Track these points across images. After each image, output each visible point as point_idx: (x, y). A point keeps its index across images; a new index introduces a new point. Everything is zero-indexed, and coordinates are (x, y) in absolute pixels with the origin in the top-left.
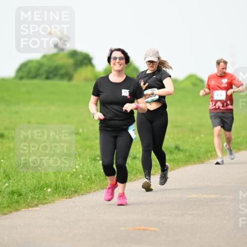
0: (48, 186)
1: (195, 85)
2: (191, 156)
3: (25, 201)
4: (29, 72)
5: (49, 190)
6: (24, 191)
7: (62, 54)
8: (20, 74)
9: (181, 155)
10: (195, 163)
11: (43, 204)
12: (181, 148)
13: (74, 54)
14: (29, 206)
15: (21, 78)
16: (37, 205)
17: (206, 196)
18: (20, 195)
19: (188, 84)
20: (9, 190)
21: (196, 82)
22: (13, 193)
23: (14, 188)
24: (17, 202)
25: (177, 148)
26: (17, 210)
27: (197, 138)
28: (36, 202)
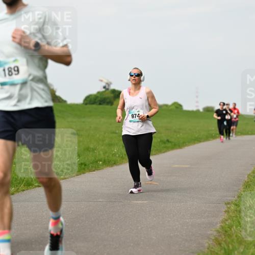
0: (100, 161)
1: (177, 108)
2: (175, 145)
3: (88, 169)
4: (90, 101)
5: (101, 163)
6: (87, 163)
7: (107, 92)
8: (86, 102)
9: (169, 145)
10: (177, 149)
11: (97, 170)
12: (170, 140)
13: (114, 91)
14: (90, 171)
15: (86, 104)
16: (94, 171)
17: (183, 166)
18: (85, 165)
19: (173, 107)
20: (80, 162)
21: (178, 106)
22: (82, 164)
23: (82, 162)
24: (84, 169)
25: (168, 141)
26: (84, 173)
27: (178, 136)
28: (94, 169)
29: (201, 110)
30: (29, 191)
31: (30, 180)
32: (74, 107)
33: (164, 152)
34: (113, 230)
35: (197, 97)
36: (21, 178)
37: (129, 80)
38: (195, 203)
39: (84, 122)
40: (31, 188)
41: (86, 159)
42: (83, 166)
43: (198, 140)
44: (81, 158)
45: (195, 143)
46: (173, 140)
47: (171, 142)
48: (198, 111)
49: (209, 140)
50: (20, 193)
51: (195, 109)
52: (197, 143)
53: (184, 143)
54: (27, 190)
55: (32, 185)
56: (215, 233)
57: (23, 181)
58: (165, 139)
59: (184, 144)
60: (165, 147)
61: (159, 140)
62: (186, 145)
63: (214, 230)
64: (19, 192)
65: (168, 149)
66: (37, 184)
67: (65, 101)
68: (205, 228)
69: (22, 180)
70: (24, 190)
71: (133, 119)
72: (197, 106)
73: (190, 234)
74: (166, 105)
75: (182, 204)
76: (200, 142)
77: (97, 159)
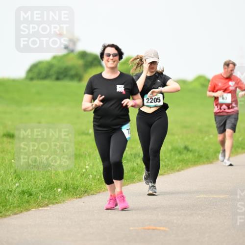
0: (59, 186)
1: (204, 86)
2: (200, 156)
3: (35, 201)
4: (39, 73)
5: (59, 190)
6: (34, 191)
7: (72, 55)
8: (31, 75)
9: (190, 156)
10: (204, 163)
11: (53, 204)
12: (190, 148)
13: (84, 55)
14: (39, 206)
15: (32, 79)
16: (47, 205)
17: (215, 197)
18: (31, 195)
19: (197, 85)
20: (20, 190)
21: (205, 83)
22: (23, 192)
23: (25, 188)
24: (28, 202)
25: (186, 148)
26: (27, 210)
27: (206, 139)
28: (46, 202)
46: (195, 147)
58: (181, 145)
60: (180, 161)
61: (170, 147)
65: (186, 164)
74: (184, 82)
77: (52, 183)
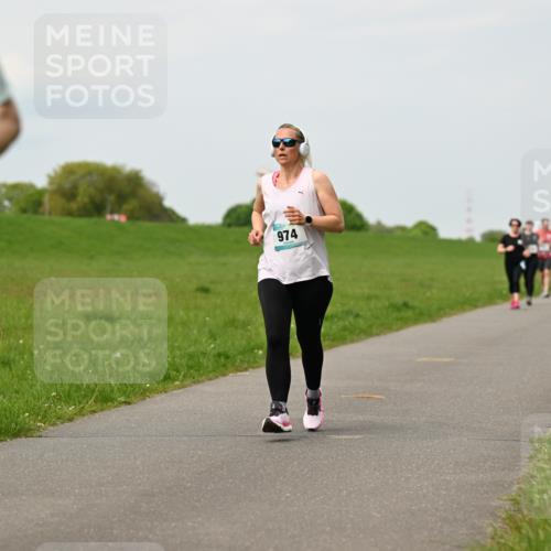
0: (259, 348)
1: (425, 233)
2: (421, 314)
3: (233, 365)
4: (238, 218)
5: (261, 352)
6: (232, 353)
8: (228, 221)
9: (409, 313)
10: (425, 322)
11: (253, 368)
12: (411, 304)
14: (238, 370)
15: (230, 225)
16: (246, 370)
17: (439, 360)
18: (227, 357)
19: (418, 232)
20: (215, 352)
21: (427, 230)
22: (219, 355)
23: (221, 350)
24: (224, 365)
25: (406, 305)
26: (224, 375)
27: (428, 294)
28: (246, 365)
29: (478, 238)
30: (104, 412)
31: (108, 389)
32: (203, 232)
33: (397, 330)
34: (287, 497)
35: (469, 210)
36: (88, 386)
37: (273, 156)
38: (465, 439)
39: (224, 264)
40: (109, 408)
41: (229, 344)
42: (222, 360)
43: (471, 303)
44: (218, 342)
45: (464, 310)
46: (416, 304)
47: (413, 308)
48: (471, 241)
49: (495, 304)
50: (86, 418)
51: (464, 236)
52: (470, 310)
53: (440, 309)
54: (102, 410)
55: (112, 400)
56: (508, 505)
57: (93, 391)
58: (399, 300)
59: (442, 312)
60: (401, 319)
61: (387, 304)
62: (446, 315)
63: (505, 497)
64: (84, 415)
65: (405, 323)
66: (122, 399)
67: (184, 220)
68: (487, 493)
69: (90, 390)
70: (94, 412)
71: (281, 244)
72: (469, 230)
73: (455, 506)
74: (403, 229)
75: (437, 441)
76: (476, 307)
77: (252, 344)
